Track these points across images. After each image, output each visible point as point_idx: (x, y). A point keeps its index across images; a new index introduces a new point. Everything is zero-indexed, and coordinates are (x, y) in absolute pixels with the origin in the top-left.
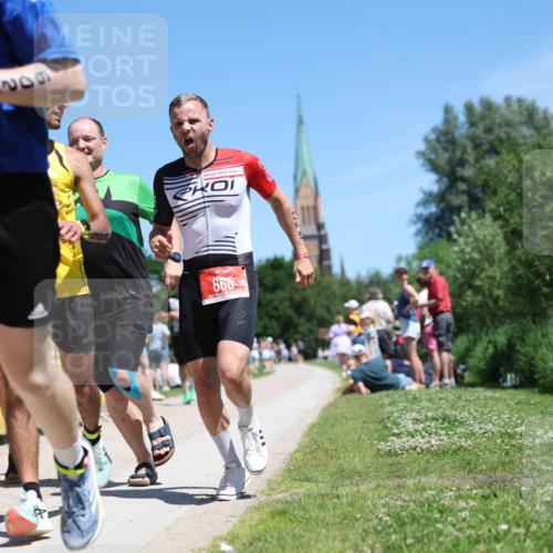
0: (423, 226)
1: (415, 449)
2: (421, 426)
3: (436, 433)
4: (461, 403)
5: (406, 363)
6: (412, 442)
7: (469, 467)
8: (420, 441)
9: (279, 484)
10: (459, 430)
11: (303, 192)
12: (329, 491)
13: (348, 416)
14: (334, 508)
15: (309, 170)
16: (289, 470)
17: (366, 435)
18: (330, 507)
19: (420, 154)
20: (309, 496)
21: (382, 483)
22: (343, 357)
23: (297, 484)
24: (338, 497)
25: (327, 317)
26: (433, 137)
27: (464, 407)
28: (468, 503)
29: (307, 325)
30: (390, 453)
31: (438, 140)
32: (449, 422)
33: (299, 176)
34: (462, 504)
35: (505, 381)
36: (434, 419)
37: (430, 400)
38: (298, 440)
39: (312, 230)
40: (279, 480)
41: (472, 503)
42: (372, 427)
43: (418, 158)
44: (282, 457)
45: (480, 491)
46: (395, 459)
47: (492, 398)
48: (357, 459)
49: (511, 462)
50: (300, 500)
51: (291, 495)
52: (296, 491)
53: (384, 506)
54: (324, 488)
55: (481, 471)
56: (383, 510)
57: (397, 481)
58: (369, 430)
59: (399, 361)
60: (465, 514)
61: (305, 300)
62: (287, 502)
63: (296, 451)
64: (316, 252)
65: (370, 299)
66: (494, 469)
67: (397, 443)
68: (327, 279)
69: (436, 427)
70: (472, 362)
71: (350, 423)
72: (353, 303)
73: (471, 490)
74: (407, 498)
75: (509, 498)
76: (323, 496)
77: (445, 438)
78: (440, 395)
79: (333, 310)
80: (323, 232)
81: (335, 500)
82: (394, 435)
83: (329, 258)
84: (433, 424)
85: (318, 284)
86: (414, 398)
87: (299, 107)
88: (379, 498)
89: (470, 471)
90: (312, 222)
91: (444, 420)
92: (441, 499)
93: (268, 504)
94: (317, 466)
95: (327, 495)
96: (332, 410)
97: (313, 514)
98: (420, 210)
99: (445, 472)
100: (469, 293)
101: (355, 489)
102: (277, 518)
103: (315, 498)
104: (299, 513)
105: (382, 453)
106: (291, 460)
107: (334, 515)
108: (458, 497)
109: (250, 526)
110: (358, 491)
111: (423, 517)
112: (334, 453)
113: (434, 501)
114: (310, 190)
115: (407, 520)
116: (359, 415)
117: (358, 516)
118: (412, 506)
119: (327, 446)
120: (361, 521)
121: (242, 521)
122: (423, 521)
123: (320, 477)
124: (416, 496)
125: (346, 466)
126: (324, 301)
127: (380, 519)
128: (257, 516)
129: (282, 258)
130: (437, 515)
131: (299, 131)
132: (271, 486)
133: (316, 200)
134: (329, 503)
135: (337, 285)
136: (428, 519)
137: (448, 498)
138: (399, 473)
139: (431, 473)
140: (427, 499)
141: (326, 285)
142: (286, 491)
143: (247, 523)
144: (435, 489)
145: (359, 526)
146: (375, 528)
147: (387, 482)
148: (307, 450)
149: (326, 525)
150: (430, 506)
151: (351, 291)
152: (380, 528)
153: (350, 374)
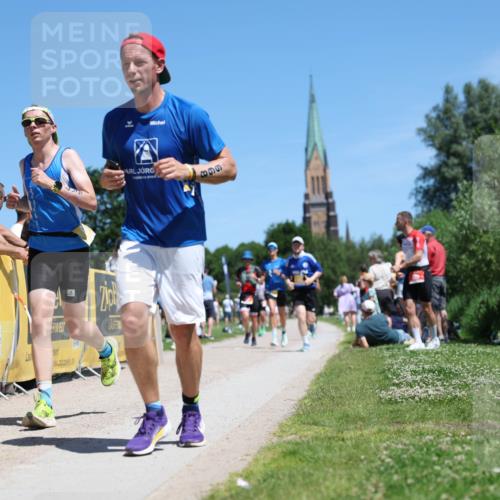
0: (423, 197)
1: (413, 398)
2: (419, 377)
3: (433, 384)
4: (455, 358)
5: (405, 320)
6: (411, 392)
7: (463, 415)
8: (418, 391)
9: (290, 427)
10: (453, 382)
11: (313, 163)
12: (335, 434)
13: (352, 367)
14: (340, 450)
15: (319, 144)
16: (298, 415)
17: (369, 384)
18: (337, 449)
19: (421, 131)
20: (317, 438)
21: (383, 428)
23: (306, 427)
24: (343, 440)
25: (333, 277)
26: (434, 115)
27: (458, 360)
28: (463, 448)
30: (390, 401)
31: (438, 117)
32: (445, 375)
33: (310, 149)
34: (458, 448)
35: (496, 338)
36: (430, 371)
38: (307, 388)
39: (321, 198)
40: (290, 423)
41: (467, 448)
42: (374, 377)
43: (419, 134)
44: (292, 403)
46: (398, 406)
47: (483, 353)
48: (360, 406)
50: (308, 442)
51: (300, 437)
52: (306, 433)
53: (386, 449)
54: (330, 432)
56: (385, 452)
57: (396, 427)
58: (371, 380)
59: (399, 318)
60: (459, 458)
62: (297, 444)
63: (305, 398)
64: (324, 218)
67: (397, 392)
68: (333, 243)
69: (433, 379)
70: (465, 320)
71: (354, 374)
73: (466, 436)
74: (407, 442)
76: (330, 438)
77: (441, 388)
79: (338, 270)
80: (330, 200)
81: (341, 443)
82: (394, 384)
83: (336, 224)
84: (429, 376)
85: (326, 247)
87: (311, 87)
88: (382, 441)
89: (465, 419)
90: (321, 191)
91: (440, 372)
92: (438, 443)
93: (279, 445)
94: (324, 412)
95: (334, 438)
96: (337, 361)
97: (321, 455)
98: (420, 183)
99: (442, 419)
100: (464, 257)
101: (359, 433)
102: (288, 458)
103: (322, 440)
104: (308, 453)
105: (383, 401)
106: (301, 406)
107: (340, 456)
108: (454, 442)
109: (264, 464)
110: (362, 435)
111: (422, 459)
112: (340, 400)
113: (432, 445)
114: (320, 162)
115: (407, 462)
116: (361, 367)
117: (363, 457)
118: (412, 449)
119: (333, 394)
120: (365, 462)
121: (256, 460)
122: (422, 463)
123: (327, 422)
124: (416, 441)
125: (351, 412)
126: (330, 262)
127: (383, 461)
128: (270, 455)
129: (293, 223)
130: (435, 458)
131: (311, 108)
132: (282, 428)
133: (325, 170)
134: (336, 444)
135: (343, 248)
136: (426, 461)
137: (444, 443)
138: (399, 420)
139: (428, 420)
140: (426, 443)
141: (332, 248)
142: (296, 433)
143: (262, 462)
144: (432, 434)
145: (363, 467)
146: (378, 468)
147: (388, 427)
148: (316, 397)
149: (333, 465)
150: (428, 449)
151: (355, 253)
152: (382, 468)
153: (354, 329)
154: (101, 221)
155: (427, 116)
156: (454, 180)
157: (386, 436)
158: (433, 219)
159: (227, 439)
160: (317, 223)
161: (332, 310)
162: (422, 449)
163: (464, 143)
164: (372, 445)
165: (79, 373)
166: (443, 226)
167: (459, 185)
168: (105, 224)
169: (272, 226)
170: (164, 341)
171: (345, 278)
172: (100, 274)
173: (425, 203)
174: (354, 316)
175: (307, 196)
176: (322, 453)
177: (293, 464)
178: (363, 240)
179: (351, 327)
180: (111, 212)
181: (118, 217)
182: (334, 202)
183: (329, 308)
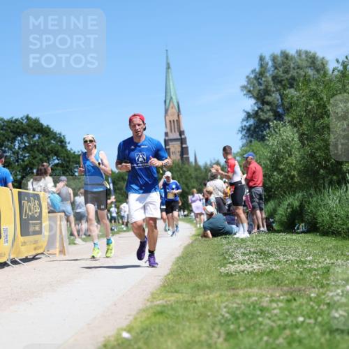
0: (246, 133)
1: (243, 272)
2: (247, 257)
3: (256, 261)
4: (271, 243)
6: (242, 267)
7: (278, 282)
8: (247, 267)
9: (159, 295)
10: (271, 259)
11: (169, 112)
12: (190, 299)
13: (201, 252)
14: (194, 309)
15: (174, 97)
16: (164, 286)
17: (213, 263)
18: (191, 309)
19: (244, 87)
20: (177, 302)
21: (223, 293)
22: (197, 215)
23: (170, 295)
24: (196, 302)
25: (187, 190)
26: (252, 76)
27: (273, 245)
28: (278, 305)
30: (227, 275)
31: (256, 78)
32: (264, 254)
33: (168, 101)
34: (274, 305)
35: (298, 229)
36: (254, 253)
37: (252, 241)
38: (170, 267)
39: (177, 135)
40: (158, 292)
41: (281, 305)
42: (216, 258)
43: (242, 90)
44: (160, 278)
45: (285, 297)
46: (231, 278)
47: (290, 239)
48: (207, 278)
49: (304, 279)
50: (172, 305)
51: (166, 302)
52: (170, 299)
53: (225, 307)
54: (187, 297)
55: (285, 285)
56: (225, 310)
57: (232, 292)
58: (214, 260)
60: (276, 311)
62: (164, 306)
63: (169, 274)
64: (179, 149)
66: (293, 283)
67: (232, 268)
68: (186, 166)
69: (256, 258)
70: (277, 218)
71: (203, 256)
73: (279, 296)
74: (240, 302)
75: (304, 301)
76: (186, 302)
77: (262, 264)
78: (258, 238)
79: (190, 185)
80: (183, 137)
81: (194, 304)
82: (230, 263)
83: (187, 153)
84: (254, 256)
85: (181, 169)
87: (167, 57)
88: (222, 303)
89: (279, 285)
90: (176, 130)
91: (261, 253)
92: (260, 302)
93: (152, 308)
94: (182, 283)
95: (189, 301)
96: (190, 248)
97: (181, 313)
98: (245, 123)
99: (263, 285)
100: (275, 173)
101: (206, 297)
102: (158, 316)
103: (181, 303)
104: (171, 313)
105: (223, 274)
106: (166, 280)
107: (194, 314)
108: (272, 301)
109: (141, 322)
110: (208, 299)
111: (250, 314)
112: (193, 275)
113: (257, 304)
114: (175, 111)
115: (240, 316)
116: (207, 251)
117: (209, 314)
118: (243, 307)
119: (188, 271)
120: (211, 317)
121: (135, 319)
122: (250, 316)
123: (184, 291)
124: (246, 301)
125: (201, 283)
126: (184, 180)
127: (223, 316)
128: (145, 315)
130: (259, 313)
131: (167, 73)
132: (153, 296)
133: (178, 116)
134: (191, 306)
135: (193, 170)
136: (253, 315)
137: (265, 302)
138: (234, 287)
139: (254, 286)
140: (252, 303)
141: (185, 170)
142: (163, 299)
143: (139, 320)
144: (257, 296)
145: (210, 320)
146: (220, 321)
147: (226, 293)
148: (176, 273)
149: (189, 320)
150: (254, 307)
151: (201, 173)
152: (223, 321)
153: (202, 225)
154: (22, 155)
155: (247, 77)
156: (267, 121)
157: (225, 298)
158: (254, 148)
159: (115, 305)
160: (174, 153)
161: (186, 213)
162: (249, 307)
163: (273, 95)
164: (216, 305)
165: (9, 262)
166: (261, 153)
167: (271, 123)
168: (25, 157)
170: (69, 238)
171: (195, 190)
172: (22, 192)
173: (248, 137)
174: (202, 216)
175: (166, 134)
176: (181, 312)
177: (161, 321)
178: (206, 164)
179: (200, 224)
180: (29, 149)
181: (34, 152)
182: (185, 138)
183: (184, 212)
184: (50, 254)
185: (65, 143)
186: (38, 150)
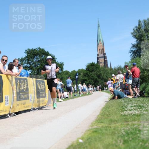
0: (133, 54)
1: (131, 114)
2: (133, 108)
3: (137, 110)
4: (144, 102)
5: (128, 91)
6: (130, 112)
8: (133, 112)
10: (143, 109)
11: (99, 45)
12: (108, 126)
13: (113, 105)
15: (101, 39)
16: (97, 120)
17: (118, 110)
18: (109, 130)
19: (132, 33)
21: (122, 123)
23: (99, 124)
24: (110, 127)
25: (107, 79)
26: (135, 29)
29: (101, 81)
30: (124, 115)
31: (137, 30)
32: (141, 107)
33: (98, 41)
36: (136, 106)
37: (135, 101)
38: (99, 112)
39: (102, 55)
40: (95, 123)
42: (119, 108)
44: (95, 117)
46: (126, 117)
48: (115, 117)
50: (100, 128)
51: (98, 127)
53: (123, 129)
54: (106, 125)
56: (123, 131)
57: (126, 123)
61: (101, 74)
62: (97, 129)
63: (99, 115)
64: (103, 61)
65: (118, 74)
67: (126, 113)
68: (106, 68)
69: (137, 108)
70: (146, 91)
71: (114, 107)
72: (113, 75)
74: (129, 127)
76: (107, 127)
77: (140, 111)
78: (138, 100)
79: (108, 77)
80: (105, 56)
81: (110, 128)
82: (125, 110)
83: (107, 63)
84: (136, 107)
85: (104, 70)
86: (131, 100)
87: (98, 22)
88: (122, 127)
90: (102, 53)
91: (139, 106)
92: (139, 128)
93: (92, 129)
94: (105, 119)
95: (108, 127)
96: (108, 104)
97: (104, 132)
99: (140, 120)
101: (115, 125)
102: (94, 133)
103: (104, 127)
104: (100, 131)
105: (122, 115)
106: (98, 117)
107: (110, 132)
109: (87, 135)
110: (116, 126)
111: (134, 132)
112: (109, 115)
113: (137, 128)
114: (102, 45)
115: (130, 133)
116: (116, 105)
117: (116, 132)
118: (131, 129)
119: (107, 113)
120: (117, 134)
121: (85, 134)
123: (106, 122)
124: (132, 127)
125: (113, 119)
126: (106, 74)
127: (122, 133)
128: (89, 132)
129: (94, 63)
130: (138, 132)
131: (98, 28)
132: (92, 124)
133: (103, 47)
134: (108, 129)
135: (109, 70)
136: (135, 133)
138: (127, 121)
139: (136, 120)
140: (135, 128)
141: (106, 70)
142: (96, 126)
143: (86, 134)
144: (137, 125)
145: (117, 135)
146: (121, 135)
147: (124, 123)
148: (102, 115)
149: (107, 135)
150: (136, 130)
151: (113, 71)
152: (122, 135)
154: (37, 64)
157: (123, 126)
160: (101, 63)
161: (106, 89)
164: (119, 129)
165: (32, 109)
168: (38, 65)
169: (88, 64)
172: (37, 80)
175: (98, 55)
176: (104, 131)
180: (40, 61)
181: (42, 63)
182: (106, 56)
183: (106, 88)
184: (49, 106)
185: (55, 59)
186: (44, 62)
